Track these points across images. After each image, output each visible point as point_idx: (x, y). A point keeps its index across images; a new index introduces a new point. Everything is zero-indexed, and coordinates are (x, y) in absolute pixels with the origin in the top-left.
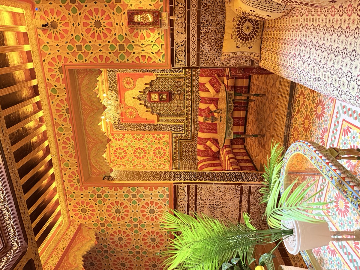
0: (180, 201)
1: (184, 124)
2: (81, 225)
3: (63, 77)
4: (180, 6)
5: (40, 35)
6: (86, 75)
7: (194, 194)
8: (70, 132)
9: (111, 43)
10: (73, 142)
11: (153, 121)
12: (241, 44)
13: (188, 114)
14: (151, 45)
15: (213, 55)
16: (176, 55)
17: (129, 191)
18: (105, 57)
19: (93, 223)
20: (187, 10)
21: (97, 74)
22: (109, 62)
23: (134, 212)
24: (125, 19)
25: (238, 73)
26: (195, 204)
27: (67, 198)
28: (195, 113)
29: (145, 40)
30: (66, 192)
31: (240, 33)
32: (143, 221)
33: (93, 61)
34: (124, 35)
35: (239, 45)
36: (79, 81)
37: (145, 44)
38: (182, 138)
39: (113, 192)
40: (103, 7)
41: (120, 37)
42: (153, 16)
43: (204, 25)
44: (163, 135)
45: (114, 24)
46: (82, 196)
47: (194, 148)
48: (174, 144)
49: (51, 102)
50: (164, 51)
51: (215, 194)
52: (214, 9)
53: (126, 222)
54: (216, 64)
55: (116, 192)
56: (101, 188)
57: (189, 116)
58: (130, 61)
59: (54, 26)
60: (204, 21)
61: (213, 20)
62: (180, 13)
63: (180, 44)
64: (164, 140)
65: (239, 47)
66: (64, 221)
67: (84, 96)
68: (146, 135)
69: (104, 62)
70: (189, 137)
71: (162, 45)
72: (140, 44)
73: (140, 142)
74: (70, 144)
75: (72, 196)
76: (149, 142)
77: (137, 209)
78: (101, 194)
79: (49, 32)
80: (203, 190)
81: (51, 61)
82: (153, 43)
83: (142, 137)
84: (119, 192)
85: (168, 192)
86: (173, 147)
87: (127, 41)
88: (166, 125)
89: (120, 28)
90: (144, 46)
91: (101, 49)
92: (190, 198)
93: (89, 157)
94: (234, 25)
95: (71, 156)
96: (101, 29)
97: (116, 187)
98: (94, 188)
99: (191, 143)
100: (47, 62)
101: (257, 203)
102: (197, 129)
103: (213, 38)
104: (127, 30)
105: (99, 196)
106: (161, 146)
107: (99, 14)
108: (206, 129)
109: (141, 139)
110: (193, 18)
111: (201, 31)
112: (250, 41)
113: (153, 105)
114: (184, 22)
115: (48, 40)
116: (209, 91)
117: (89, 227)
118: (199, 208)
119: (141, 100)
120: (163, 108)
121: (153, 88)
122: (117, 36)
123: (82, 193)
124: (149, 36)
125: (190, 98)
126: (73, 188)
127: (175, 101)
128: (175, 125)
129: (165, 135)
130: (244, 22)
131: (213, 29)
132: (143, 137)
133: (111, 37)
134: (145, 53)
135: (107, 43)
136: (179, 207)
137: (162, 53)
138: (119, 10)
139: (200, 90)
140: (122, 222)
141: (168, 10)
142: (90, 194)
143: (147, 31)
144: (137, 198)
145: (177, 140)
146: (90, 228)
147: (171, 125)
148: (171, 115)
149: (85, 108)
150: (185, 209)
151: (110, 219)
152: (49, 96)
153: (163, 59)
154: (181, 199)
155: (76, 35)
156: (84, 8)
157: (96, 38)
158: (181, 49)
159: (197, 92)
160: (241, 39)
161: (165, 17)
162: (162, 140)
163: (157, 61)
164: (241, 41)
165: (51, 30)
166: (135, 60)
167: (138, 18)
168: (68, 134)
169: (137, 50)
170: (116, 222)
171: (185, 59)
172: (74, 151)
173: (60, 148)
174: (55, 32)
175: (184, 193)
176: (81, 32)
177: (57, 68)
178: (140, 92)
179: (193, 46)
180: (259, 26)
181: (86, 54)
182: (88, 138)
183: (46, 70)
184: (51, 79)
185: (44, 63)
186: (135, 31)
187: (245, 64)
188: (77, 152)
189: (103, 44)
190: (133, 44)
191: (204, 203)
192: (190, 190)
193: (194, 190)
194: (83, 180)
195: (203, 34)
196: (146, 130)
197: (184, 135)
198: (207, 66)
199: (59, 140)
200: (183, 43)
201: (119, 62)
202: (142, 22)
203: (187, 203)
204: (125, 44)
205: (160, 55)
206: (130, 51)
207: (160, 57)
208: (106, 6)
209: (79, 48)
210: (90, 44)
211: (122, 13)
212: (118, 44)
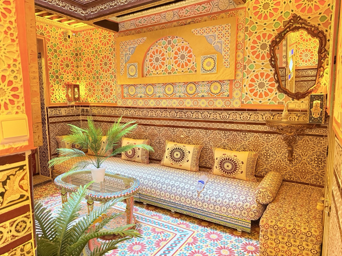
3: (38, 34)
4: (77, 111)
5: (60, 29)
9: (59, 71)
14: (59, 94)
15: (56, 131)
16: (55, 109)
18: (51, 65)
20: (75, 114)
22: (49, 68)
24: (70, 81)
33: (49, 57)
34: (63, 79)
37: (60, 91)
40: (75, 70)
41: (62, 77)
42: (77, 98)
45: (68, 75)
50: (57, 102)
54: (51, 134)
58: (50, 81)
63: (60, 112)
69: (49, 65)
71: (60, 101)
72: (59, 88)
79: (62, 35)
81: (47, 30)
82: (60, 96)
87: (61, 81)
89: (66, 78)
91: (56, 64)
96: (65, 67)
100: (46, 27)
103: (64, 130)
104: (66, 82)
107: (72, 68)
110: (72, 118)
114: (70, 113)
115: (58, 33)
122: (62, 75)
124: (63, 93)
133: (62, 72)
134: (55, 91)
135: (59, 68)
137: (56, 101)
141: (76, 105)
153: (53, 103)
155: (62, 51)
156: (74, 60)
157: (61, 63)
158: (58, 112)
161: (73, 103)
163: (52, 98)
166: (51, 84)
167: (76, 90)
169: (57, 86)
171: (53, 115)
174: (62, 39)
176: (63, 55)
177: (43, 32)
179: (60, 119)
181: (52, 54)
183: (42, 24)
185: (46, 25)
186: (65, 86)
189: (58, 66)
190: (59, 84)
195: (66, 124)
198: (50, 129)
201: (49, 74)
202: (75, 92)
204: (59, 79)
206: (56, 82)
207: (54, 100)
208: (75, 72)
209: (55, 51)
210: (58, 58)
211: (73, 80)
212: (59, 75)
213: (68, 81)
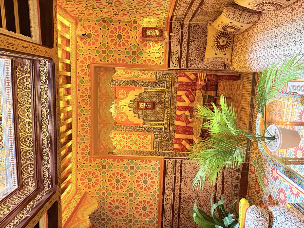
0: (169, 173)
1: (163, 127)
2: (85, 193)
3: (90, 72)
4: (177, 27)
5: (78, 42)
6: (106, 72)
7: (180, 168)
8: (89, 113)
9: (127, 50)
10: (90, 121)
11: (140, 124)
12: (219, 52)
13: (167, 119)
14: (155, 52)
15: (197, 61)
16: (172, 60)
17: (128, 164)
18: (122, 59)
19: (96, 191)
20: (181, 31)
21: (113, 73)
22: (124, 63)
23: (131, 182)
24: (139, 34)
25: (213, 78)
26: (181, 176)
27: (78, 168)
28: (173, 119)
29: (151, 49)
30: (78, 163)
31: (218, 45)
32: (138, 191)
33: (113, 61)
34: (137, 45)
35: (217, 52)
36: (99, 77)
37: (151, 52)
38: (161, 138)
39: (115, 164)
40: (124, 26)
41: (134, 46)
42: (160, 32)
43: (192, 41)
44: (146, 136)
45: (131, 37)
46: (90, 167)
47: (171, 147)
48: (155, 144)
49: (78, 89)
50: (163, 57)
51: (197, 169)
52: (199, 30)
53: (123, 191)
54: (200, 67)
55: (118, 164)
56: (107, 160)
57: (168, 121)
58: (139, 63)
59: (89, 36)
60: (192, 38)
61: (198, 38)
62: (176, 32)
63: (175, 53)
64: (147, 140)
65: (217, 54)
66: (72, 188)
67: (102, 87)
68: (133, 135)
69: (121, 62)
70: (167, 138)
71: (163, 53)
72: (147, 51)
73: (128, 141)
74: (88, 123)
75: (82, 166)
76: (135, 141)
77: (134, 180)
78: (106, 165)
79: (84, 40)
80: (187, 165)
81: (83, 60)
83: (129, 137)
84: (121, 164)
85: (159, 165)
86: (154, 146)
87: (139, 49)
88: (150, 127)
89: (135, 40)
90: (150, 53)
91: (120, 53)
92: (177, 171)
93: (99, 135)
94: (213, 39)
95: (86, 132)
96: (121, 40)
97: (118, 160)
98: (101, 159)
99: (169, 143)
100: (80, 60)
101: (230, 177)
102: (173, 132)
103: (198, 49)
104: (140, 41)
105: (104, 167)
106: (145, 145)
107: (121, 30)
108: (182, 131)
109: (129, 138)
110: (185, 36)
111: (190, 45)
112: (225, 50)
113: (140, 112)
114: (179, 38)
115: (83, 46)
116: (185, 101)
117: (92, 195)
118: (184, 181)
119: (130, 108)
120: (148, 115)
121: (140, 99)
122: (132, 45)
123: (90, 164)
124: (154, 46)
125: (169, 107)
126: (84, 159)
127: (157, 109)
128: (156, 128)
129: (148, 135)
130: (221, 37)
131: (198, 43)
132: (131, 137)
133: (128, 46)
134: (150, 57)
135: (124, 50)
136: (167, 179)
137: (162, 58)
138: (135, 28)
139: (177, 101)
140: (120, 191)
141: (168, 29)
142: (97, 165)
143: (153, 43)
144: (134, 170)
145: (157, 140)
146: (93, 197)
147: (153, 128)
148: (153, 120)
149: (101, 97)
150: (172, 180)
151: (110, 188)
152: (77, 85)
153: (162, 63)
154: (169, 172)
155: (103, 43)
156: (111, 26)
157: (117, 46)
158: (175, 56)
159: (175, 102)
160: (218, 49)
161: (166, 34)
162: (146, 140)
163: (158, 64)
164: (219, 50)
165: (86, 39)
166: (143, 62)
168: (87, 115)
169: (145, 55)
170: (115, 191)
171: (178, 63)
172: (90, 128)
173: (79, 125)
174: (89, 40)
175: (172, 166)
176: (107, 41)
177: (87, 65)
178: (130, 101)
179: (184, 54)
180: (231, 40)
181: (109, 56)
182: (100, 120)
183: (78, 66)
184: (81, 73)
185: (77, 61)
186: (145, 43)
187: (220, 68)
188: (91, 129)
189: (121, 50)
190: (143, 51)
191: (188, 177)
192: (177, 165)
193: (180, 165)
194: (93, 153)
195: (191, 46)
196: (133, 131)
197: (163, 136)
198: (193, 69)
199: (79, 119)
200: (177, 52)
201: (132, 63)
202: (152, 35)
203: (174, 175)
204: (137, 51)
205: (161, 59)
206: (140, 56)
207: (160, 60)
208: (126, 25)
209: (104, 52)
210: (112, 50)
211: (137, 30)
212: (132, 51)
213: (138, 37)
